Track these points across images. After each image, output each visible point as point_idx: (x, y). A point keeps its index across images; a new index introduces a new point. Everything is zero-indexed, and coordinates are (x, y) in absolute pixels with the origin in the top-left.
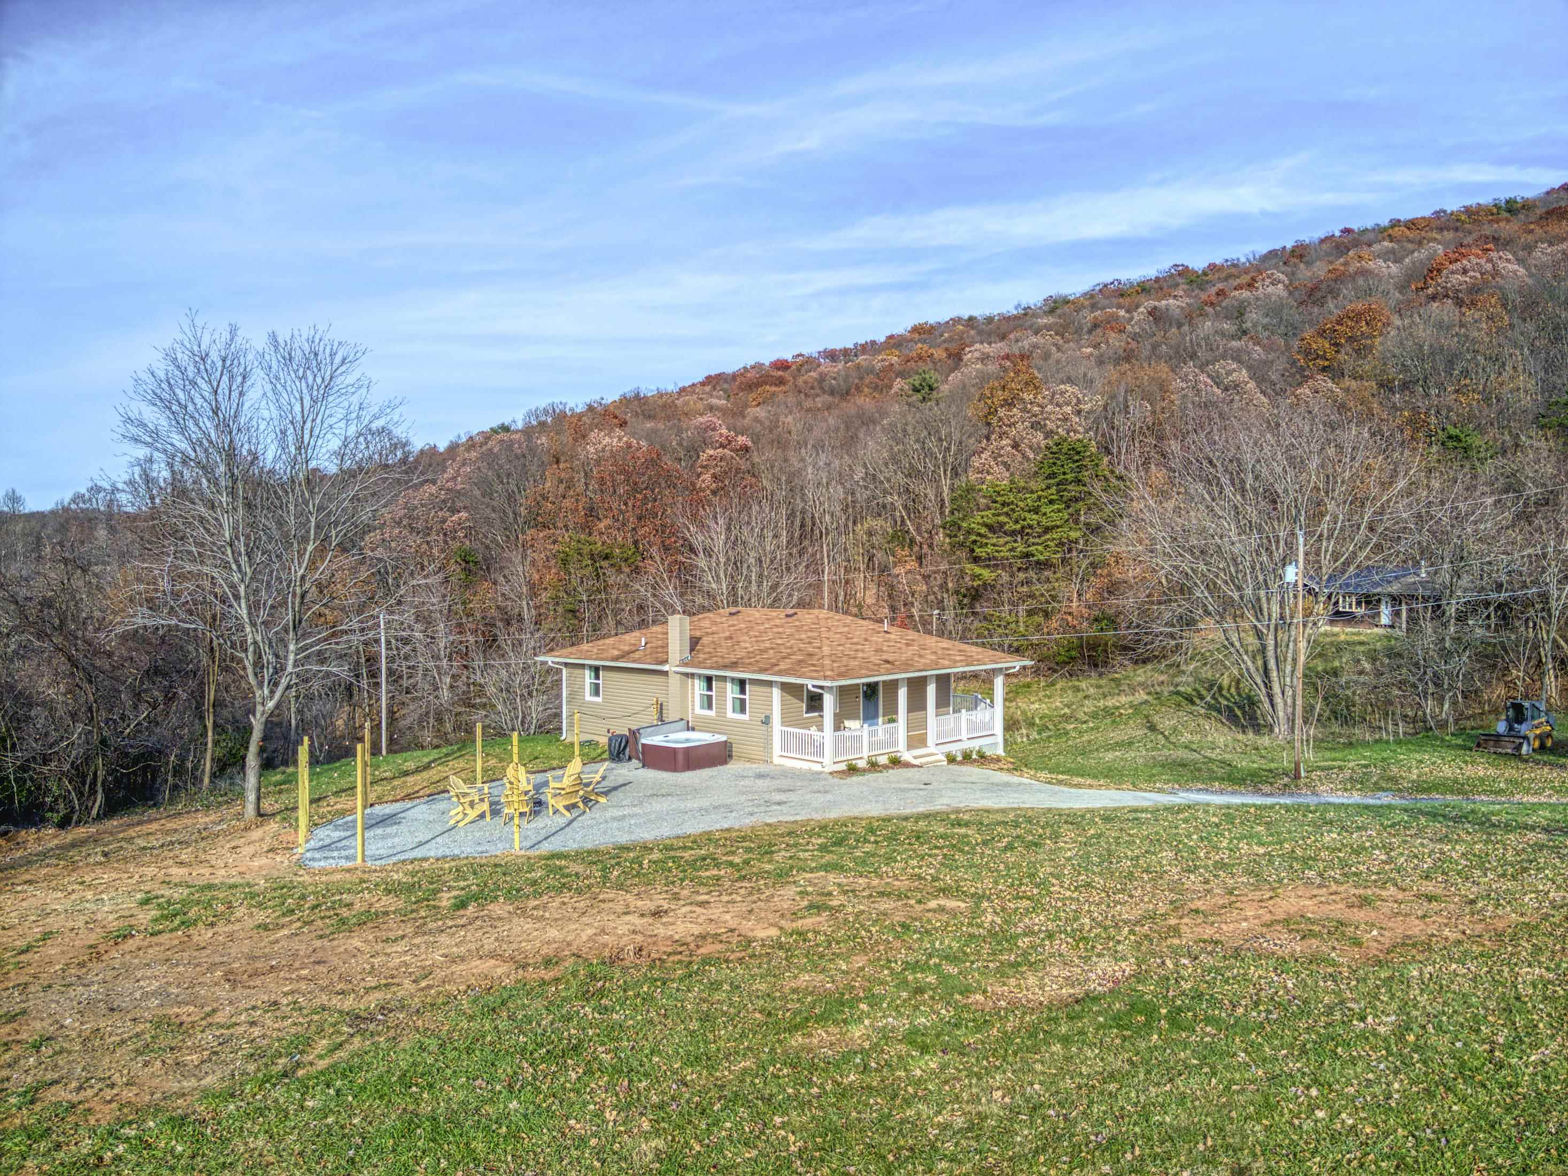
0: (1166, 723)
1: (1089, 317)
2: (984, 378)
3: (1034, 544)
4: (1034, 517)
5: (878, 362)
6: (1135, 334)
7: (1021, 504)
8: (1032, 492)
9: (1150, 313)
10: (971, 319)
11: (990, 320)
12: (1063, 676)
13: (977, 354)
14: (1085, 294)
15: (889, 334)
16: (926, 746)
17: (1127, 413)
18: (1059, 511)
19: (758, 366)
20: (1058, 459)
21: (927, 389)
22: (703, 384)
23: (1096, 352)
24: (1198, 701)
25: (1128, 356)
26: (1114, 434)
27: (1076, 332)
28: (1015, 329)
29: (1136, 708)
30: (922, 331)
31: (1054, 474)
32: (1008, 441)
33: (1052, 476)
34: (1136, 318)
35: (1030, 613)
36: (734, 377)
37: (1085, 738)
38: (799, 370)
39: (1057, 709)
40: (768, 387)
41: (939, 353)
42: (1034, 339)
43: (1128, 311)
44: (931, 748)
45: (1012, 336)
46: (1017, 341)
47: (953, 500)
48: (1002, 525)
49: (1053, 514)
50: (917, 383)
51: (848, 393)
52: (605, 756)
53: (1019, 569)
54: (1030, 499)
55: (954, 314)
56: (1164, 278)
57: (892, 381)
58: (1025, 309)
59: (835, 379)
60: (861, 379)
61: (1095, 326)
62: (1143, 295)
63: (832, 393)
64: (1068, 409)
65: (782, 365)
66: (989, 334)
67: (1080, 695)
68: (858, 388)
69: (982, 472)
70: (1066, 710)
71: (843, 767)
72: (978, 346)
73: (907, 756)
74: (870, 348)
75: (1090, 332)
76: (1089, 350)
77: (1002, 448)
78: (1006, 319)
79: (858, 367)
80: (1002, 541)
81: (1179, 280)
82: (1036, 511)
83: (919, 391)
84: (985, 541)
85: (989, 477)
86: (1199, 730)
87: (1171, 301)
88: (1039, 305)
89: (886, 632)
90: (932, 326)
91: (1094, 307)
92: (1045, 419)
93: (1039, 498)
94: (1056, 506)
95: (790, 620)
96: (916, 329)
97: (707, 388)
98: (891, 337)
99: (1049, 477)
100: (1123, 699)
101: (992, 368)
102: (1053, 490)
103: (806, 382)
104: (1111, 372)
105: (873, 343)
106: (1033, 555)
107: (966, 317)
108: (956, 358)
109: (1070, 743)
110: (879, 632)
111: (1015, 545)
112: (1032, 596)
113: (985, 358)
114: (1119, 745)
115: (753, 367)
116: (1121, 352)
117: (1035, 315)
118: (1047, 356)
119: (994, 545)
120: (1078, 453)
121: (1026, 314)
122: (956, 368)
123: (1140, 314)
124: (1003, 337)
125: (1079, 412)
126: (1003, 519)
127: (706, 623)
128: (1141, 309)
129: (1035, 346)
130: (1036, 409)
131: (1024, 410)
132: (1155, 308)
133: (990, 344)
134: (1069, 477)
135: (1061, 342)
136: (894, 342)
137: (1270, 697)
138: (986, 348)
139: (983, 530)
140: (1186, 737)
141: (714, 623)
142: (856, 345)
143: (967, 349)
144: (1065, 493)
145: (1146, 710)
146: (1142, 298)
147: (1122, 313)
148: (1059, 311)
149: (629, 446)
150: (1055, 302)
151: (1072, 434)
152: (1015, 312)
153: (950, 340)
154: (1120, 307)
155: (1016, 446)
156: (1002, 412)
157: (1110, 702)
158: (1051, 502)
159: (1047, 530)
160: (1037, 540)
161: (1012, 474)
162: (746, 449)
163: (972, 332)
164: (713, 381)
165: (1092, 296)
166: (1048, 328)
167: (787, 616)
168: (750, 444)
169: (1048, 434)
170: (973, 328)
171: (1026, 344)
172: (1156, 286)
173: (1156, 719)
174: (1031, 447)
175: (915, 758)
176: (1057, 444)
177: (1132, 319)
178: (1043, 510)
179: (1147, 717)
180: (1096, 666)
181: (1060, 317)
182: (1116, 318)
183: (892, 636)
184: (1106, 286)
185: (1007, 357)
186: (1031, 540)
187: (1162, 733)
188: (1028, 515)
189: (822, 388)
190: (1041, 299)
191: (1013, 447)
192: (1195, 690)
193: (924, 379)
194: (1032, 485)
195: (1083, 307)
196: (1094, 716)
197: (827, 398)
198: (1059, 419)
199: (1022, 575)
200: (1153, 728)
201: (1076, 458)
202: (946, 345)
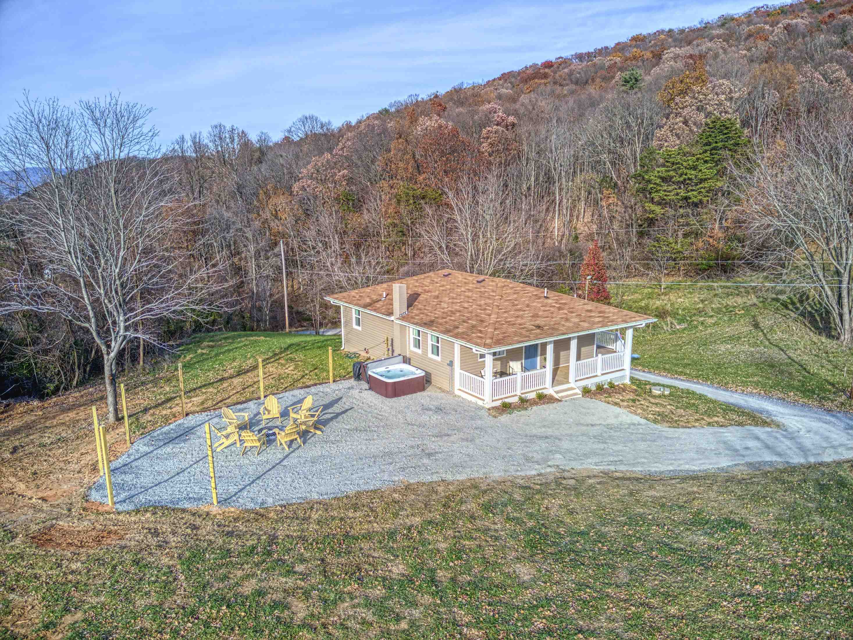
0: (765, 323)
1: (746, 29)
2: (673, 71)
3: (692, 190)
4: (693, 172)
5: (607, 61)
6: (775, 42)
7: (685, 164)
8: (693, 155)
9: (785, 28)
10: (670, 31)
11: (682, 31)
12: (703, 278)
13: (672, 55)
14: (746, 14)
15: (617, 42)
16: (568, 382)
17: (764, 98)
18: (711, 168)
19: (535, 65)
20: (713, 132)
21: (634, 80)
22: (500, 79)
23: (749, 54)
24: (790, 307)
25: (768, 58)
26: (754, 113)
27: (737, 39)
28: (697, 38)
29: (747, 309)
30: (638, 40)
31: (710, 142)
32: (681, 119)
33: (708, 144)
34: (776, 31)
35: (685, 236)
36: (519, 73)
37: (709, 331)
38: (558, 68)
39: (695, 303)
40: (536, 80)
41: (648, 55)
42: (709, 45)
43: (771, 26)
44: (572, 385)
45: (695, 43)
46: (698, 46)
47: (641, 159)
48: (672, 177)
49: (707, 170)
50: (627, 77)
51: (587, 82)
52: (352, 374)
53: (681, 207)
54: (691, 161)
55: (659, 28)
56: (796, 5)
57: (615, 73)
58: (706, 24)
59: (579, 73)
60: (596, 73)
61: (750, 36)
62: (782, 15)
63: (577, 83)
64: (723, 97)
65: (548, 65)
66: (681, 41)
67: (712, 293)
68: (593, 80)
69: (661, 141)
70: (701, 305)
71: (498, 403)
72: (672, 49)
73: (550, 391)
74: (604, 52)
75: (746, 39)
76: (744, 52)
77: (677, 124)
78: (693, 31)
79: (595, 65)
80: (670, 188)
81: (805, 6)
82: (695, 168)
83: (628, 82)
84: (659, 188)
85: (666, 144)
86: (788, 330)
87: (799, 20)
88: (715, 21)
89: (546, 298)
90: (644, 37)
91: (749, 23)
92: (706, 104)
93: (698, 159)
94: (709, 165)
95: (479, 285)
96: (635, 39)
97: (501, 82)
98: (618, 44)
99: (706, 144)
100: (740, 300)
101: (680, 64)
102: (708, 154)
103: (561, 76)
104: (756, 68)
105: (606, 48)
106: (690, 198)
107: (667, 30)
108: (658, 57)
109: (698, 334)
110: (539, 298)
111: (679, 191)
112: (688, 224)
113: (676, 58)
114: (731, 339)
115: (531, 67)
116: (765, 54)
117: (712, 28)
118: (716, 56)
119: (665, 191)
120: (727, 128)
121: (705, 28)
122: (657, 64)
123: (779, 29)
124: (689, 43)
125: (731, 99)
126: (672, 173)
127: (427, 282)
128: (780, 25)
129: (710, 49)
130: (701, 97)
131: (694, 97)
132: (789, 25)
133: (680, 47)
134: (720, 145)
135: (727, 46)
136: (620, 48)
137: (841, 316)
138: (677, 51)
139: (658, 181)
140: (778, 335)
141: (433, 282)
142: (595, 50)
143: (665, 52)
144: (715, 156)
145: (754, 311)
146: (780, 17)
147: (767, 27)
148: (727, 25)
149: (440, 127)
150: (725, 19)
151: (723, 114)
152: (699, 26)
153: (655, 45)
154: (766, 23)
155: (685, 122)
156: (677, 99)
157: (730, 301)
158: (706, 162)
159: (702, 181)
160: (694, 188)
161: (681, 143)
162: (513, 125)
163: (670, 40)
164: (505, 77)
165: (750, 15)
166: (719, 36)
167: (478, 282)
168: (516, 122)
169: (708, 115)
170: (671, 37)
171: (704, 48)
172: (791, 10)
173: (759, 319)
174: (695, 124)
175: (557, 392)
176: (713, 122)
177: (773, 31)
178: (700, 168)
179: (754, 317)
180: (725, 272)
181: (727, 29)
182: (762, 30)
183: (550, 301)
184: (758, 8)
185: (691, 56)
186: (690, 188)
187: (762, 331)
188: (688, 171)
189: (571, 80)
190: (716, 17)
191: (683, 123)
192: (790, 298)
193: (633, 74)
194: (694, 150)
195: (743, 22)
196: (719, 311)
197: (574, 87)
198: (716, 104)
199: (682, 211)
200: (756, 326)
201: (726, 131)
202: (652, 49)
